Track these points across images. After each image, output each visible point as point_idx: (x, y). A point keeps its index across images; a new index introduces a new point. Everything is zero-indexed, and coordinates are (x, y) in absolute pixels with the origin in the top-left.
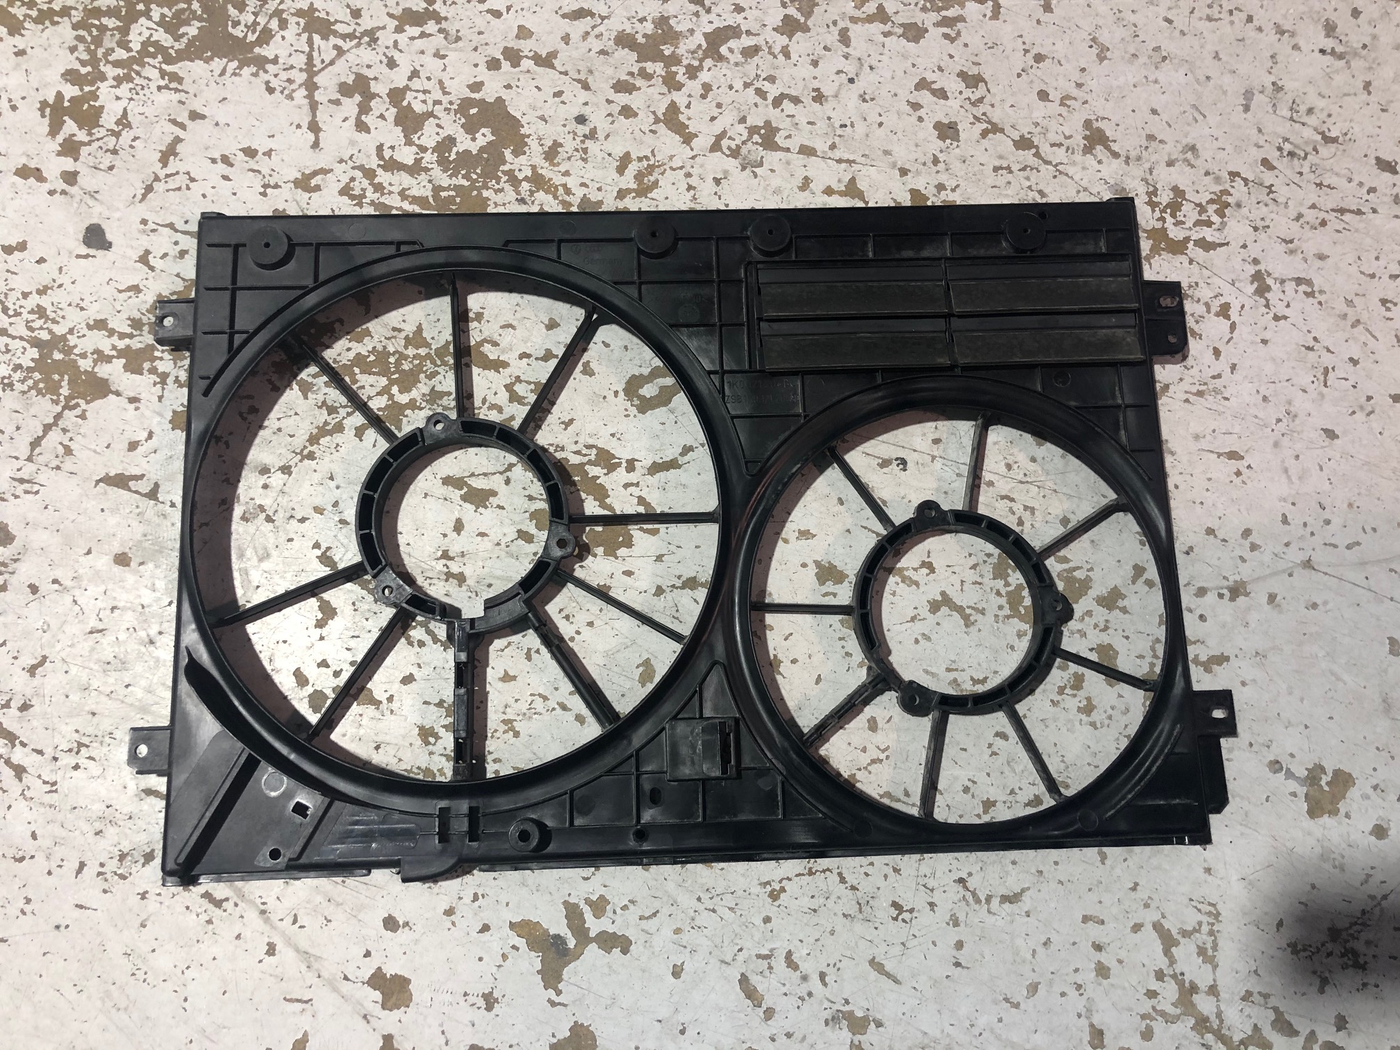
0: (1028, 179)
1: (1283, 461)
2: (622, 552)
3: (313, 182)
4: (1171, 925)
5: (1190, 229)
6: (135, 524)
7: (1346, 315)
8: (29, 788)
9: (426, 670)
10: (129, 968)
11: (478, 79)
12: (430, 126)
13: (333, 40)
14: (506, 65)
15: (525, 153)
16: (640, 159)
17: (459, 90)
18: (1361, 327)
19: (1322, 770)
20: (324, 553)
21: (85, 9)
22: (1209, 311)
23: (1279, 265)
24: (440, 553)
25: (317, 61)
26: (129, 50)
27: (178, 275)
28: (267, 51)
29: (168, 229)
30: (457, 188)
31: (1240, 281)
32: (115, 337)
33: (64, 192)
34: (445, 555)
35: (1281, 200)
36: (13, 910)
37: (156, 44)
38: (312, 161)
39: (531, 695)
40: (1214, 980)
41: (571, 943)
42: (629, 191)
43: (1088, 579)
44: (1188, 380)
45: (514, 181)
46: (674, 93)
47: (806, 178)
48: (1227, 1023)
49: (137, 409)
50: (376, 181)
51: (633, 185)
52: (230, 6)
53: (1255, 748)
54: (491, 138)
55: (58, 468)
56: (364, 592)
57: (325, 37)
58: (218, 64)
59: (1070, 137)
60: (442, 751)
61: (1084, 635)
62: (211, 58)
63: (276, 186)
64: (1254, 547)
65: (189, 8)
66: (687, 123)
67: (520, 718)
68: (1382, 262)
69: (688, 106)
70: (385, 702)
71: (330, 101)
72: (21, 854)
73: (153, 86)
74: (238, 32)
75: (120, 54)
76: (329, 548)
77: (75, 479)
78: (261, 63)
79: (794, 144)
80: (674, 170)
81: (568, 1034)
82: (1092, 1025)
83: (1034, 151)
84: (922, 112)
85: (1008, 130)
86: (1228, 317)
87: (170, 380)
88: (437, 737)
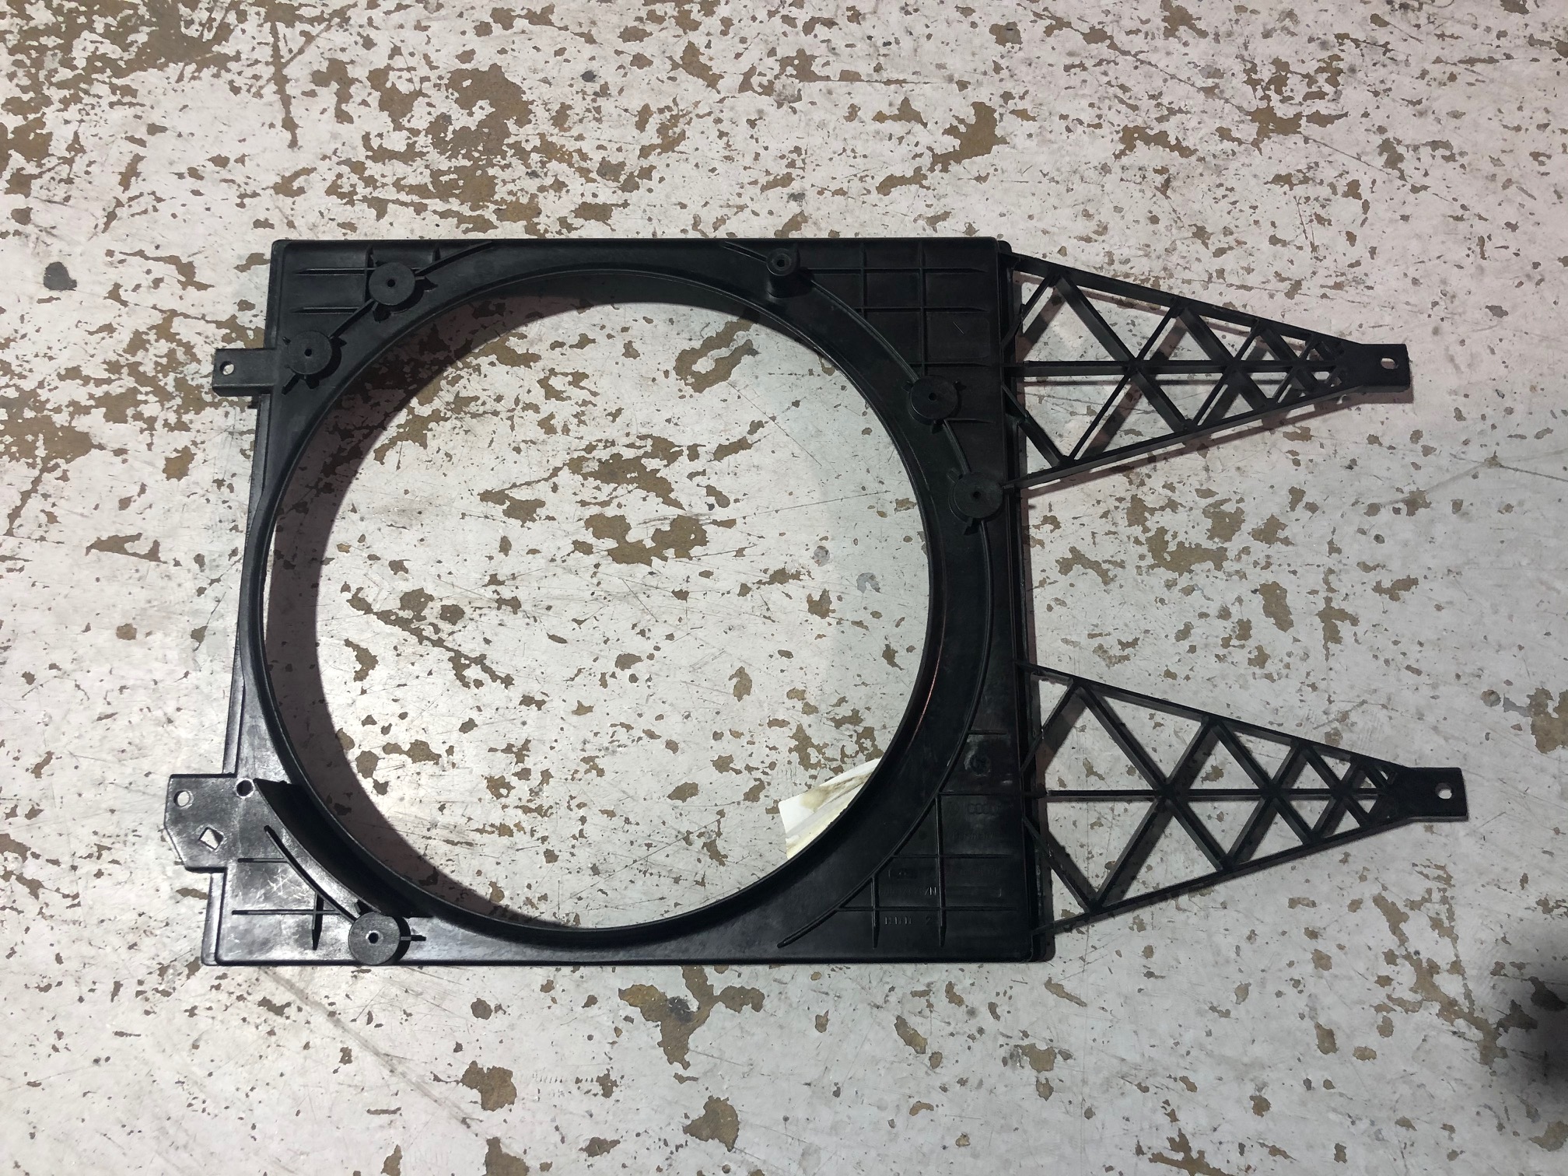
0: (1105, 74)
1: (1447, 349)
2: (696, 551)
3: (296, 185)
4: (1395, 897)
5: (1301, 104)
6: (136, 590)
7: (1494, 175)
8: (47, 905)
9: (488, 713)
10: (185, 1098)
11: (467, 48)
12: (419, 106)
13: (300, 26)
14: (497, 29)
15: (530, 122)
16: (661, 111)
17: (446, 62)
18: (1513, 188)
19: (1547, 695)
20: (355, 596)
21: (21, 31)
22: (1335, 193)
23: (1408, 130)
24: (487, 578)
25: (284, 52)
26: (74, 68)
27: (154, 307)
28: (227, 48)
29: (138, 258)
30: (458, 170)
31: (1367, 154)
32: (92, 384)
33: (17, 233)
34: (494, 580)
35: (1401, 57)
36: (44, 1048)
37: (103, 58)
38: (291, 162)
39: (613, 725)
40: (1457, 956)
41: (694, 1005)
42: (652, 147)
43: (1240, 512)
44: (1322, 272)
45: (522, 154)
46: (690, 33)
47: (853, 106)
48: (1478, 1004)
49: (125, 461)
50: (367, 174)
51: (659, 141)
52: (180, 5)
53: (1463, 680)
54: (490, 110)
55: (42, 539)
56: (406, 634)
57: (290, 24)
58: (173, 69)
59: (1147, 21)
60: (518, 803)
61: (1243, 576)
62: (166, 65)
63: (255, 195)
64: (1427, 451)
65: (136, 13)
66: (709, 64)
67: (603, 753)
68: (1526, 113)
69: (708, 46)
70: (444, 755)
71: (304, 93)
72: (46, 982)
73: (104, 103)
74: (193, 32)
75: (65, 74)
76: (360, 589)
77: (63, 549)
78: (222, 62)
79: (833, 71)
80: (701, 117)
81: (703, 1112)
82: (1318, 1026)
83: (1108, 42)
84: (975, 17)
85: (1076, 24)
86: (1358, 196)
87: (159, 425)
88: (509, 787)
